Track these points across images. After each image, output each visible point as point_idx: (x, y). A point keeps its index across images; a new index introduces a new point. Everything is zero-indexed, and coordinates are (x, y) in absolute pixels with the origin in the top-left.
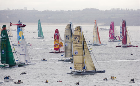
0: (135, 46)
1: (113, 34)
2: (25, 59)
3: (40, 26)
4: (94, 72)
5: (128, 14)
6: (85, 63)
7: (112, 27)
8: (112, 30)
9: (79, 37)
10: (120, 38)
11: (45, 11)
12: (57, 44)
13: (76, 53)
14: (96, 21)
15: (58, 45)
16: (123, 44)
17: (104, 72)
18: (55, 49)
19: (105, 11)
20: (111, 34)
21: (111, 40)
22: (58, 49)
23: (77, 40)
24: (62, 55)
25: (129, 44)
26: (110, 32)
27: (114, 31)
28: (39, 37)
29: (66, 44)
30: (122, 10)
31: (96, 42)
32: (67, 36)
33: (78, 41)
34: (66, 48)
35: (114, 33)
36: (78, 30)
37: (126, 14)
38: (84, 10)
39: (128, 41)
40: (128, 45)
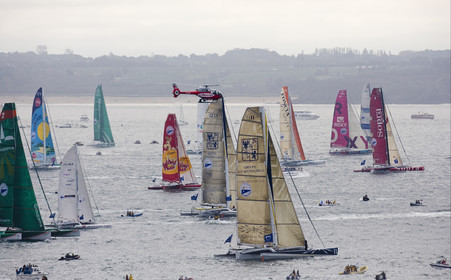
0: (415, 169)
1: (344, 129)
2: (78, 210)
3: (103, 104)
4: (301, 253)
5: (370, 67)
6: (273, 222)
7: (341, 109)
8: (342, 118)
9: (256, 139)
10: (366, 143)
11: (104, 57)
12: (171, 163)
13: (246, 191)
14: (286, 88)
15: (176, 166)
16: (377, 162)
17: (332, 252)
18: (166, 177)
19: (296, 56)
20: (338, 129)
21: (339, 150)
22: (176, 177)
23: (249, 150)
24: (194, 198)
25: (396, 162)
26: (336, 125)
27: (346, 120)
28: (97, 142)
29: (208, 161)
30: (350, 54)
31: (290, 155)
32: (209, 137)
33: (254, 154)
34: (207, 175)
35: (347, 127)
36: (252, 117)
37: (364, 67)
38: (229, 53)
39: (392, 154)
40: (393, 164)
